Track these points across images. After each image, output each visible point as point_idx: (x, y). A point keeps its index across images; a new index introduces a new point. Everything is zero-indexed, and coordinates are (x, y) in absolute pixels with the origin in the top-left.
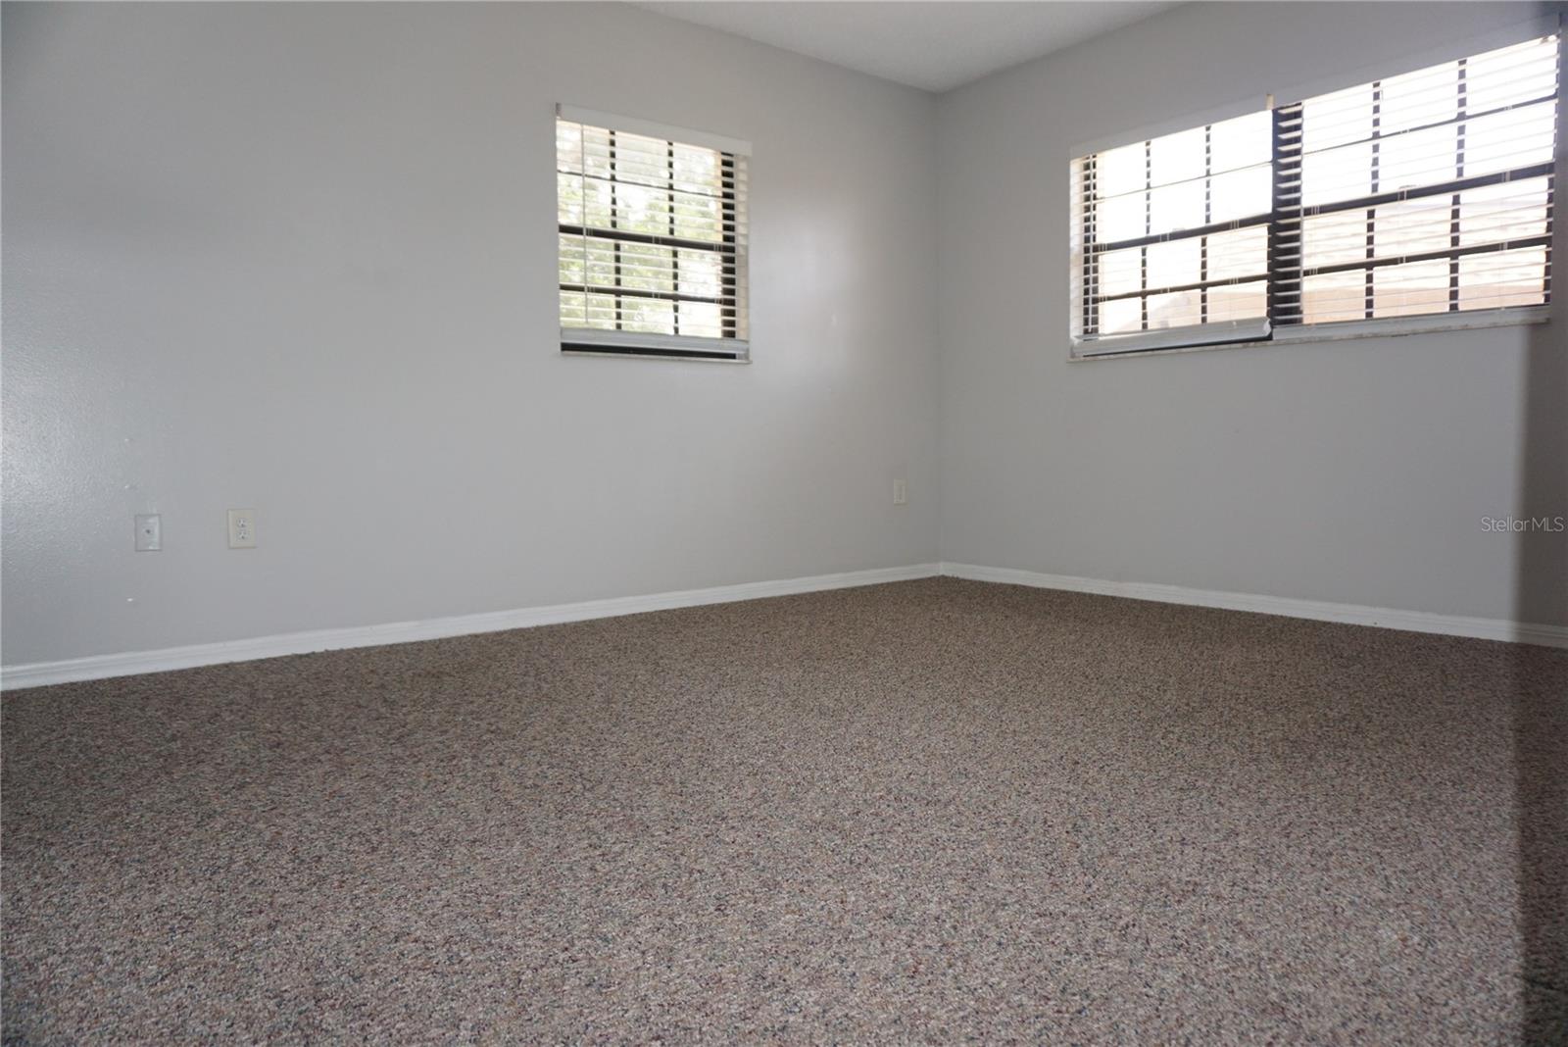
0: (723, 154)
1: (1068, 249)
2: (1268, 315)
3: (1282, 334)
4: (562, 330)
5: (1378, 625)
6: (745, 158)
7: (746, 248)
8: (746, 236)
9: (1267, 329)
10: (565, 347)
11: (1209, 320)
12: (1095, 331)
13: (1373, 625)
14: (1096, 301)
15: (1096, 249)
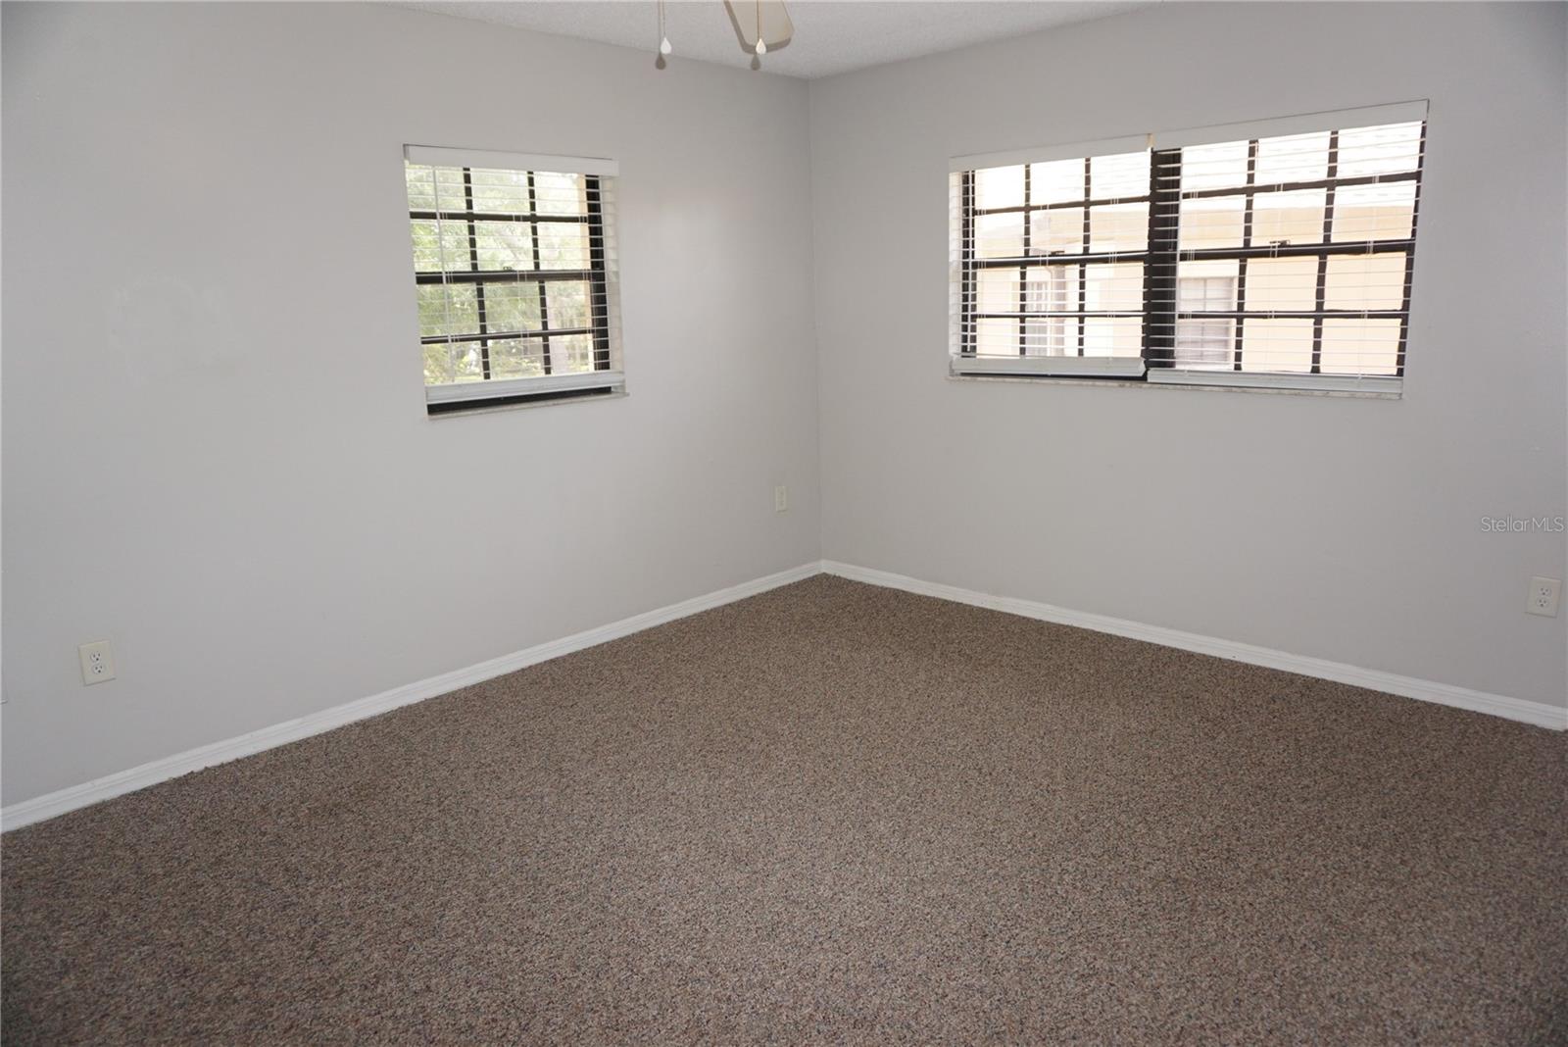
0: (587, 176)
1: (947, 263)
2: (1142, 356)
3: (1154, 375)
4: (428, 390)
5: (1237, 659)
6: (611, 178)
7: (617, 274)
8: (616, 261)
9: (1141, 369)
10: (434, 409)
11: (1086, 354)
12: (974, 349)
13: (1232, 659)
14: (974, 317)
15: (976, 265)
